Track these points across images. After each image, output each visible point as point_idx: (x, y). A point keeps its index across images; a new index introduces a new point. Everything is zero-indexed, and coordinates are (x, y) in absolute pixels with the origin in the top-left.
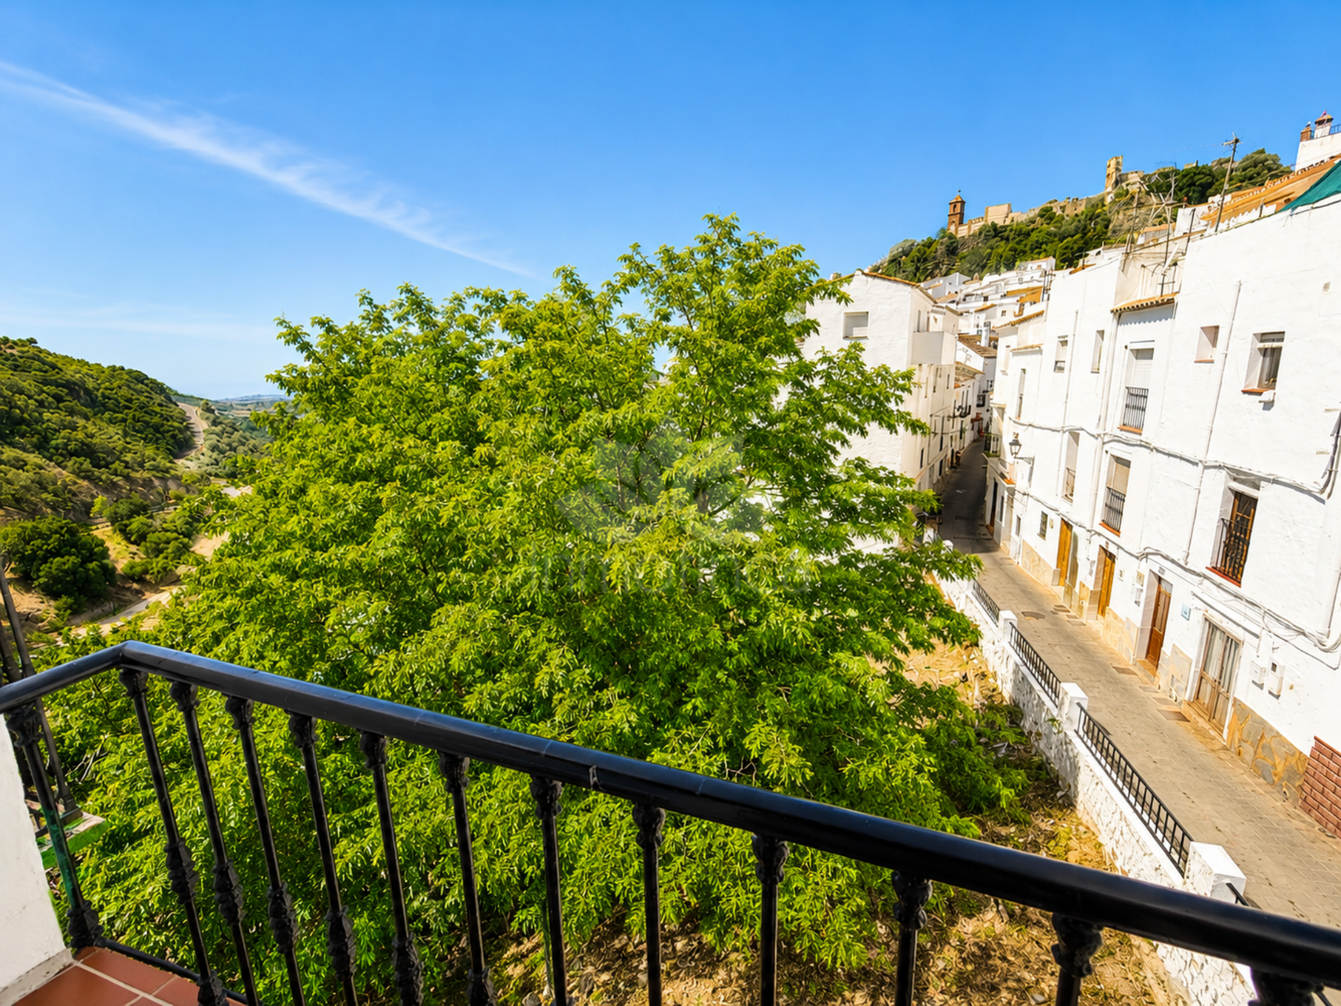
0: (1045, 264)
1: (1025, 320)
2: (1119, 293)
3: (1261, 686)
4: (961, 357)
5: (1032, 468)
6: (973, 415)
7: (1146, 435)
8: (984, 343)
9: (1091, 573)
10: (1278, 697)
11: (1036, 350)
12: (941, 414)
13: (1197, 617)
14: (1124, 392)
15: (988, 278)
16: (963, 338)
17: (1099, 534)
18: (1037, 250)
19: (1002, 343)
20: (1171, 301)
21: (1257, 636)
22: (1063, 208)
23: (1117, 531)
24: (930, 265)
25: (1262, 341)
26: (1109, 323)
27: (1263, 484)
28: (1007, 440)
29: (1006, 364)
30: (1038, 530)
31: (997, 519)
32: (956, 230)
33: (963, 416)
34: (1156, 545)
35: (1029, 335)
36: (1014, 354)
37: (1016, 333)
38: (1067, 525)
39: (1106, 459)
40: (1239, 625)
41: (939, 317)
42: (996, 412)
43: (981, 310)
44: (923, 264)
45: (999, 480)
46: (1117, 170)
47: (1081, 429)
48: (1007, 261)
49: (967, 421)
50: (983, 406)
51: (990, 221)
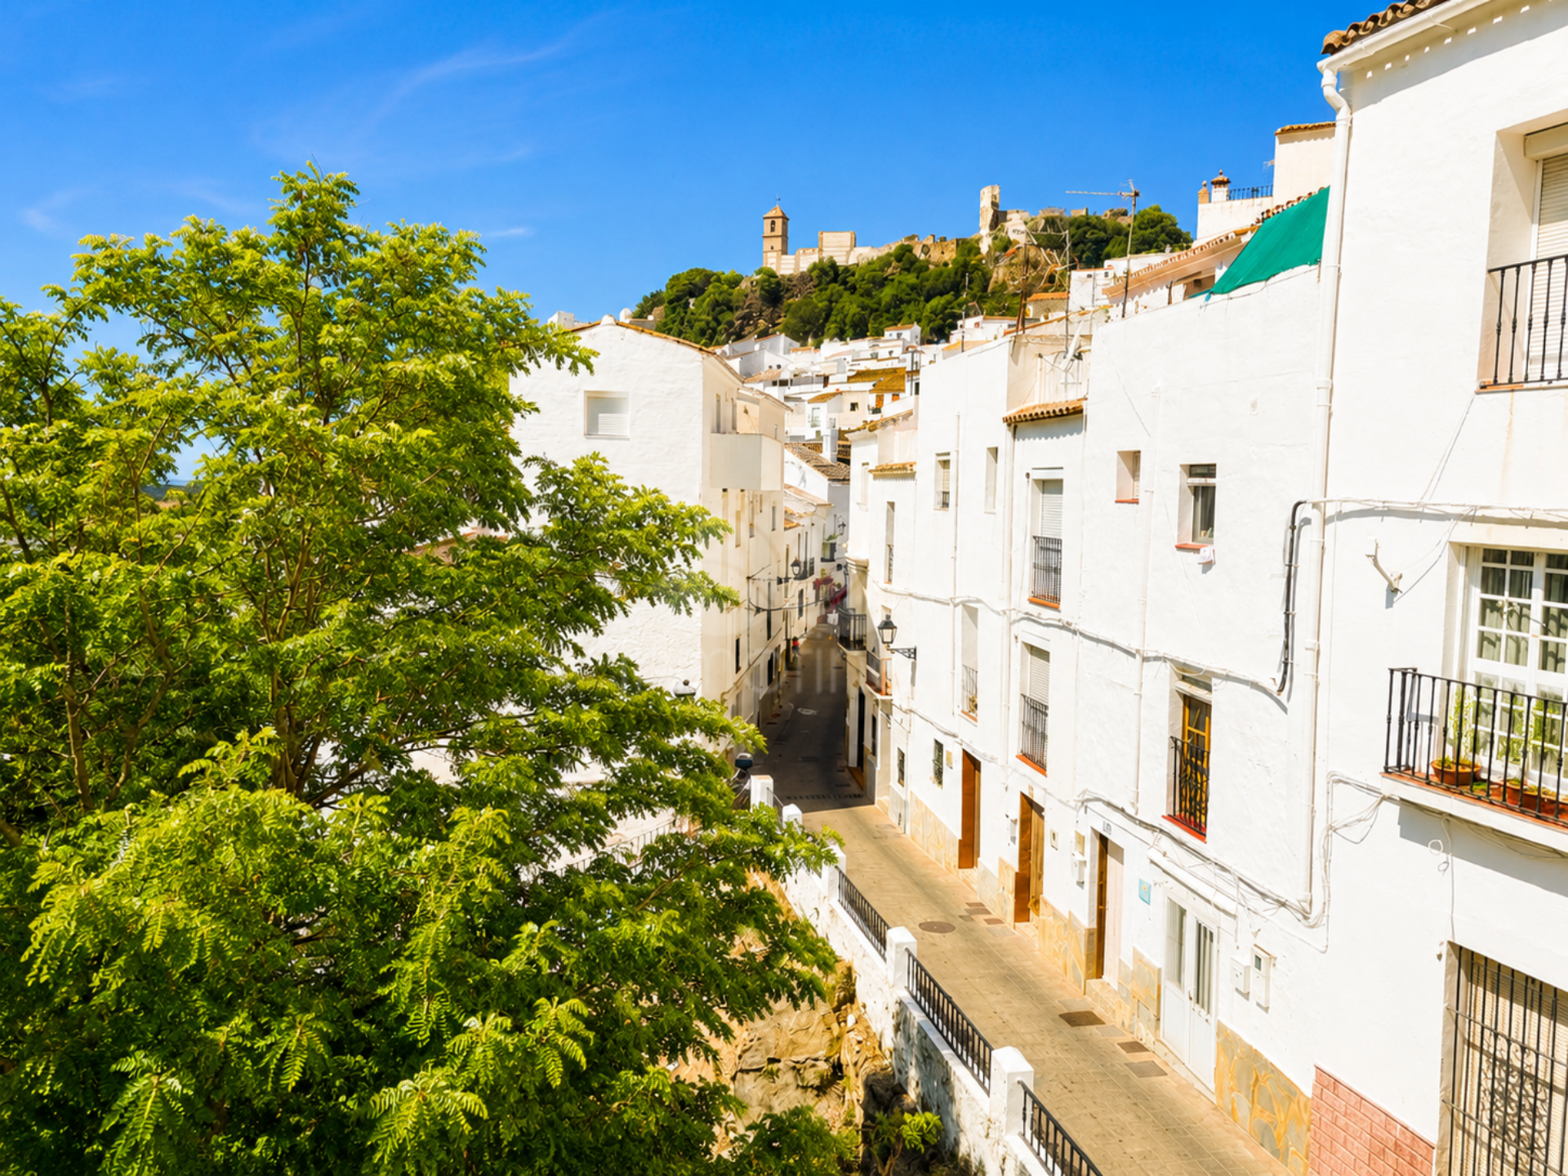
0: (907, 334)
1: (884, 423)
2: (1011, 394)
3: (1246, 996)
4: (792, 477)
5: (914, 668)
6: (817, 575)
7: (1066, 611)
8: (827, 454)
9: (1013, 839)
10: (1266, 1009)
11: (904, 472)
12: (763, 575)
13: (1159, 898)
14: (1030, 545)
15: (829, 347)
17: (1018, 773)
18: (894, 314)
19: (857, 455)
20: (1078, 411)
21: (1234, 917)
22: (926, 249)
23: (1041, 766)
24: (735, 317)
25: (1191, 475)
26: (1002, 437)
27: (1214, 681)
28: (874, 619)
29: (865, 493)
30: (931, 772)
32: (778, 263)
33: (801, 577)
34: (1095, 785)
35: (898, 447)
36: (875, 477)
37: (876, 441)
38: (972, 765)
39: (1018, 649)
40: (1208, 901)
41: (753, 406)
42: (853, 571)
43: (823, 398)
44: (728, 316)
45: (867, 689)
46: (994, 204)
47: (978, 601)
48: (854, 326)
49: (808, 585)
50: (832, 560)
51: (826, 255)
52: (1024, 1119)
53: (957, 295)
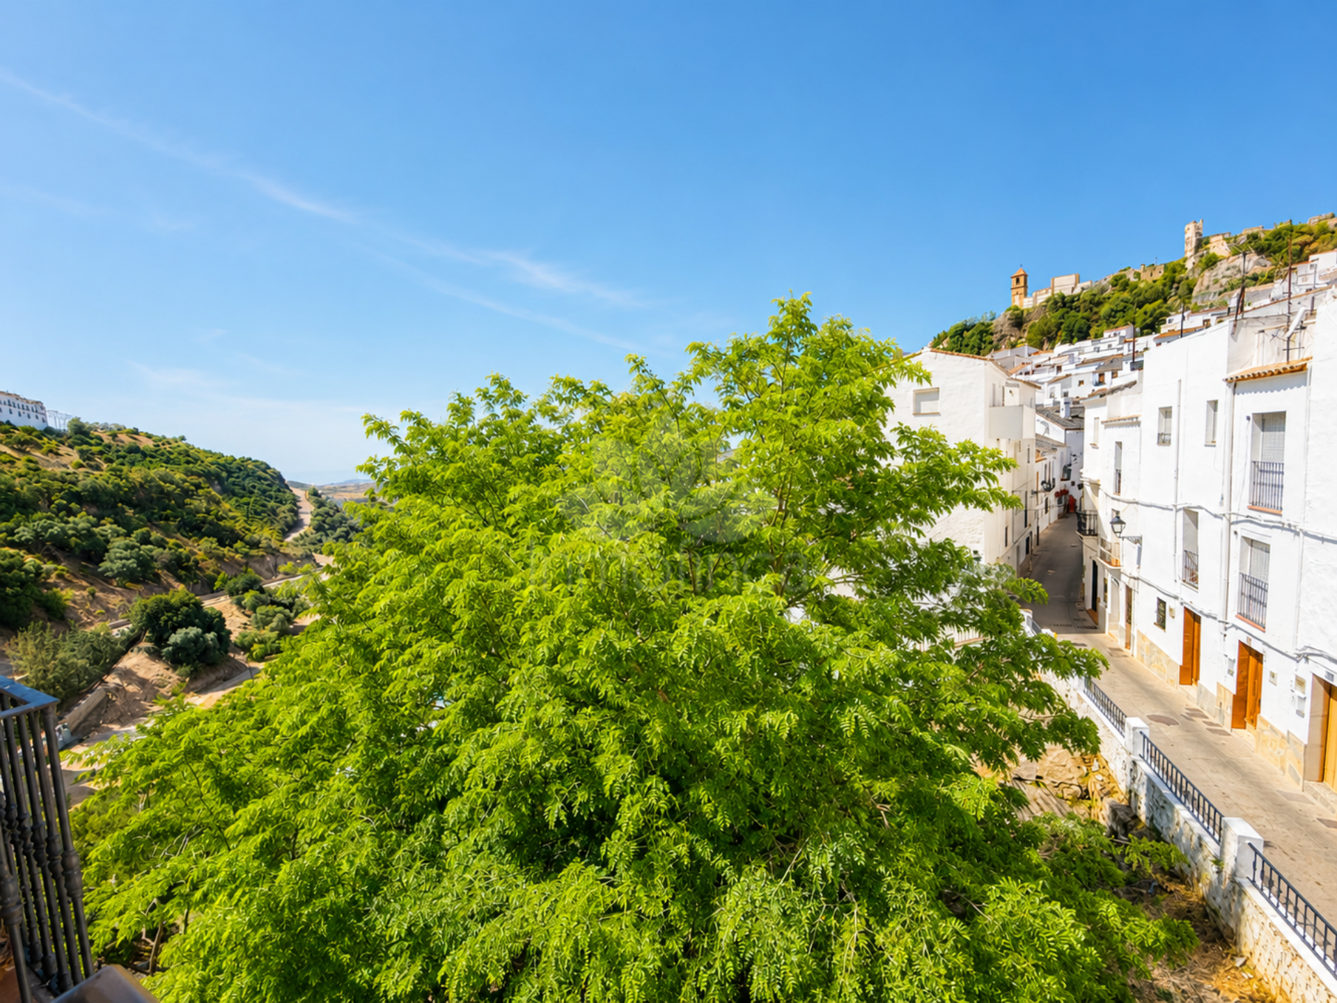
0: (1123, 332)
1: (1109, 392)
2: (1231, 361)
4: (1040, 430)
5: (1140, 550)
6: (1057, 488)
7: (1288, 516)
8: (1064, 414)
11: (1134, 422)
12: (1024, 489)
14: (1250, 467)
15: (1060, 348)
16: (1040, 410)
17: (1237, 628)
18: (1111, 320)
19: (1090, 415)
20: (1302, 368)
22: (1138, 275)
23: (1261, 626)
26: (1223, 393)
28: (1105, 518)
29: (1096, 437)
30: (1154, 618)
31: (1101, 604)
32: (1022, 302)
33: (1048, 490)
34: (1320, 645)
35: (1122, 405)
36: (1106, 427)
37: (1105, 404)
38: (1193, 619)
39: (1236, 543)
41: (1015, 390)
42: (1088, 488)
43: (1056, 381)
44: (988, 338)
45: (1099, 561)
46: (1198, 234)
47: (1200, 507)
48: (1080, 331)
49: (1051, 496)
50: (1068, 479)
51: (1057, 291)
52: (1255, 869)
53: (1165, 300)
